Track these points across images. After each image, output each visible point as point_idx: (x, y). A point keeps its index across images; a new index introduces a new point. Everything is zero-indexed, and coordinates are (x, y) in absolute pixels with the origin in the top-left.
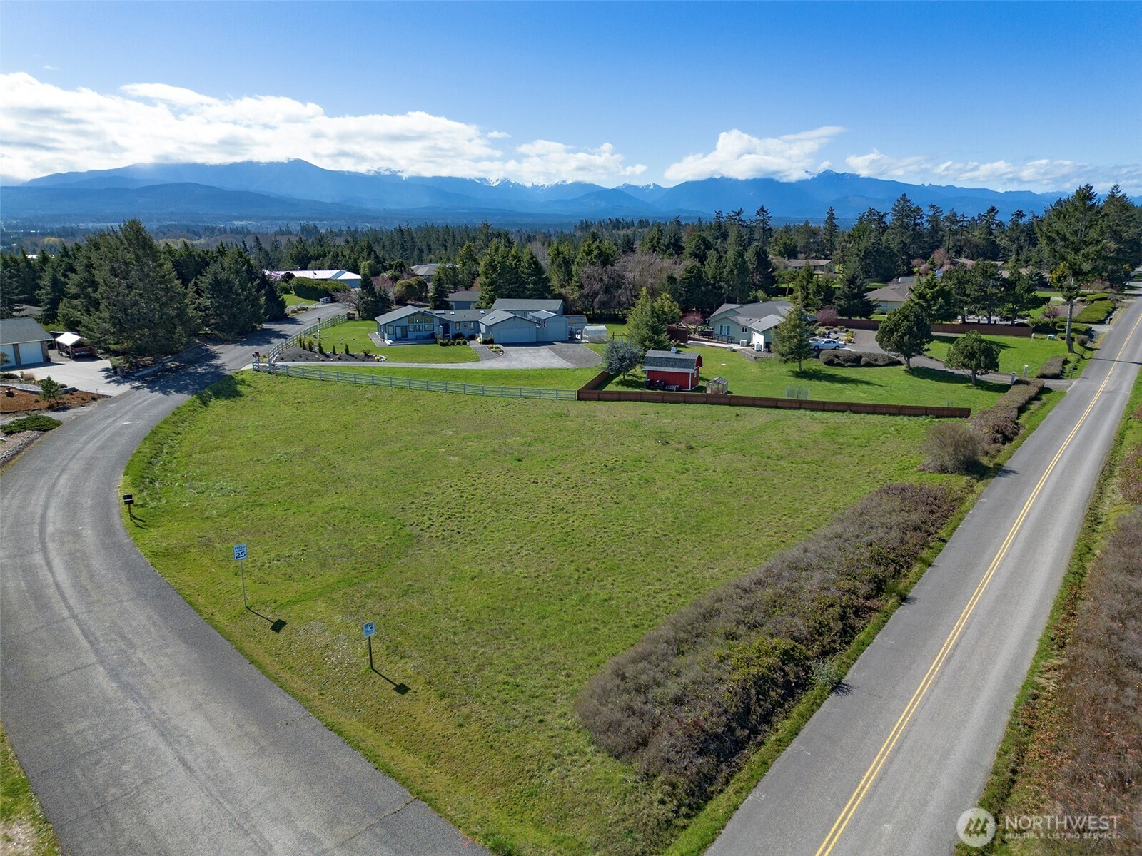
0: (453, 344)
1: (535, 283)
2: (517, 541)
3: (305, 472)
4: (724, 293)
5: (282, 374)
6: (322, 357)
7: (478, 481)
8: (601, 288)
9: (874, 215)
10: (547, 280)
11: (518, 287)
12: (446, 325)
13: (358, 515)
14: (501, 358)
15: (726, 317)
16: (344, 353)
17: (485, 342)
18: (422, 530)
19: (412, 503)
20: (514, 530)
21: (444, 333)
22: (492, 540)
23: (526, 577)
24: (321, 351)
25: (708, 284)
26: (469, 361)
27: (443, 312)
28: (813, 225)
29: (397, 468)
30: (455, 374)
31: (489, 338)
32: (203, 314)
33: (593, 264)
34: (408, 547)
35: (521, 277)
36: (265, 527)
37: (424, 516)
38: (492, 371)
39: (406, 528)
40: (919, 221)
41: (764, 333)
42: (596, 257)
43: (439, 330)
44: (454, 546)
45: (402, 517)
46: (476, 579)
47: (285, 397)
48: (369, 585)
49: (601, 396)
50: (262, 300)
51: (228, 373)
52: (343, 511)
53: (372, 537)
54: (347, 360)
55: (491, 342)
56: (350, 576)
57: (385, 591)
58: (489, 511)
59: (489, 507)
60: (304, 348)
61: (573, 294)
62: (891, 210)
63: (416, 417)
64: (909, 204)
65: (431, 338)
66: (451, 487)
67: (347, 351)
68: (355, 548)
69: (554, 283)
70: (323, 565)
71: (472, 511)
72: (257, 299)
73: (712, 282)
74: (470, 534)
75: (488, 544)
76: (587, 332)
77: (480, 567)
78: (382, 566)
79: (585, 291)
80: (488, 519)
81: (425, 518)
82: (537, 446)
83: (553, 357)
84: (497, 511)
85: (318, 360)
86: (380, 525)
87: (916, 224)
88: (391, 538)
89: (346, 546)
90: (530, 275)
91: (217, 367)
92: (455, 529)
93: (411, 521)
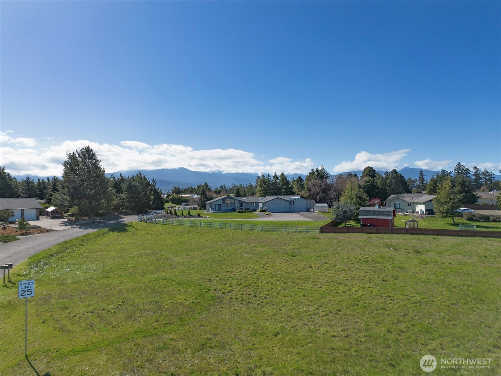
0: (245, 212)
1: (285, 189)
2: (311, 304)
3: (147, 261)
4: (389, 192)
5: (153, 223)
6: (176, 217)
7: (266, 265)
8: (320, 190)
9: (445, 173)
10: (292, 188)
11: (277, 191)
12: (241, 204)
13: (174, 283)
14: (271, 217)
15: (398, 198)
16: (188, 214)
17: (262, 211)
18: (224, 293)
19: (217, 277)
20: (304, 296)
21: (240, 207)
22: (286, 302)
23: (334, 336)
24: (176, 214)
25: (379, 188)
26: (253, 218)
27: (240, 198)
28: (413, 178)
29: (208, 259)
30: (246, 223)
31: (264, 209)
32: (122, 201)
33: (316, 179)
34: (210, 305)
35: (278, 187)
36: (101, 290)
37: (226, 284)
38: (267, 221)
39: (210, 292)
40: (469, 175)
41: (424, 203)
42: (317, 175)
43: (237, 205)
44: (252, 306)
45: (208, 285)
46: (280, 336)
47: (151, 232)
48: (165, 337)
49: (336, 230)
50: (152, 197)
51: (125, 223)
52: (164, 281)
53: (180, 297)
54: (188, 218)
55: (265, 211)
56: (149, 327)
57: (180, 345)
58: (278, 283)
59: (278, 281)
60: (167, 213)
61: (305, 194)
62: (453, 170)
63: (223, 239)
64: (462, 167)
65: (234, 210)
66: (247, 268)
67: (189, 213)
68: (164, 304)
69: (295, 189)
70: (129, 317)
71: (265, 282)
72: (149, 196)
73: (381, 187)
74: (266, 298)
75: (284, 306)
76: (317, 207)
77: (281, 324)
78: (183, 320)
79: (312, 192)
80: (279, 288)
81: (227, 286)
82: (304, 250)
83: (300, 217)
84: (285, 283)
85: (173, 218)
86: (190, 290)
87: (467, 177)
88: (196, 298)
89: (156, 303)
90: (283, 185)
91: (121, 221)
92: (252, 293)
93: (215, 288)
